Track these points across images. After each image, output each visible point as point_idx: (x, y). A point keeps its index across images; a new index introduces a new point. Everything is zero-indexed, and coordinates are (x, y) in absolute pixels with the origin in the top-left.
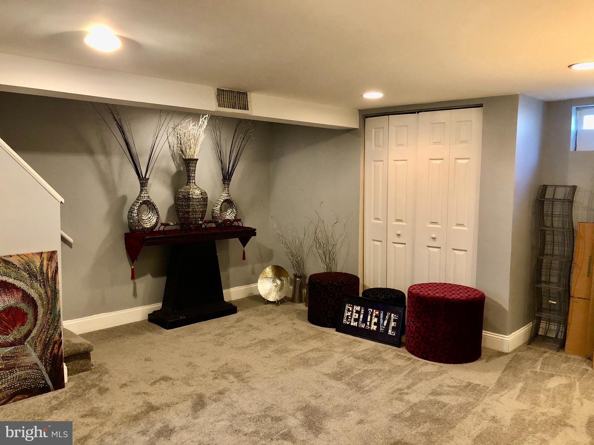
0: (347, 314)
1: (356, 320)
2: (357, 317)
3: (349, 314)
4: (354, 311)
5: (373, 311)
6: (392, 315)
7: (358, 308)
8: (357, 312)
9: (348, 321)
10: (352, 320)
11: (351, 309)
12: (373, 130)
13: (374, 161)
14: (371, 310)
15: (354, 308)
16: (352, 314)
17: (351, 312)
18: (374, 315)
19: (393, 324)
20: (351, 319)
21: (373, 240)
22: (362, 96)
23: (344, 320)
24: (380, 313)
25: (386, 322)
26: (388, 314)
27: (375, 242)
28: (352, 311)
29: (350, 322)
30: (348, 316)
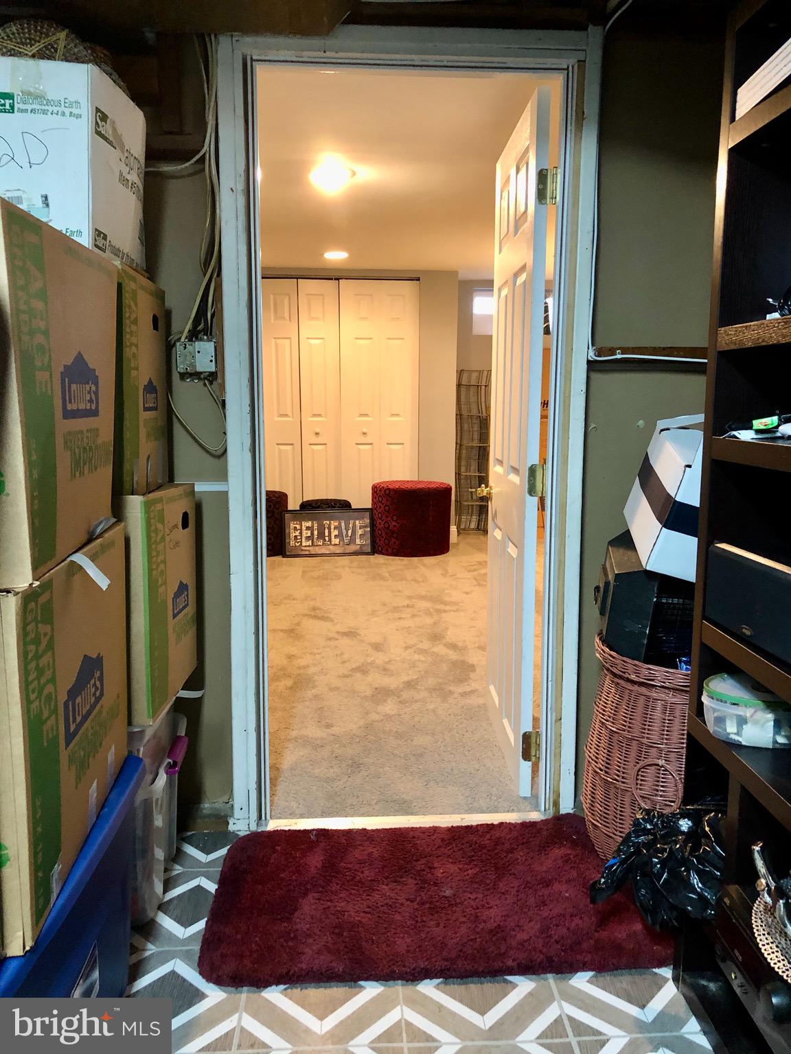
0: (294, 535)
1: (308, 538)
2: (309, 535)
3: (297, 533)
4: (304, 528)
5: (330, 523)
6: (357, 522)
7: (309, 524)
8: (308, 528)
9: (298, 542)
10: (303, 540)
11: (298, 527)
12: (272, 296)
13: (274, 338)
14: (328, 522)
15: (303, 525)
16: (301, 533)
17: (299, 531)
18: (332, 527)
19: (360, 532)
20: (301, 539)
21: (277, 444)
22: (322, 255)
23: (291, 543)
24: (340, 524)
25: (350, 532)
26: (351, 522)
27: (280, 446)
28: (301, 530)
29: (301, 542)
30: (296, 536)
